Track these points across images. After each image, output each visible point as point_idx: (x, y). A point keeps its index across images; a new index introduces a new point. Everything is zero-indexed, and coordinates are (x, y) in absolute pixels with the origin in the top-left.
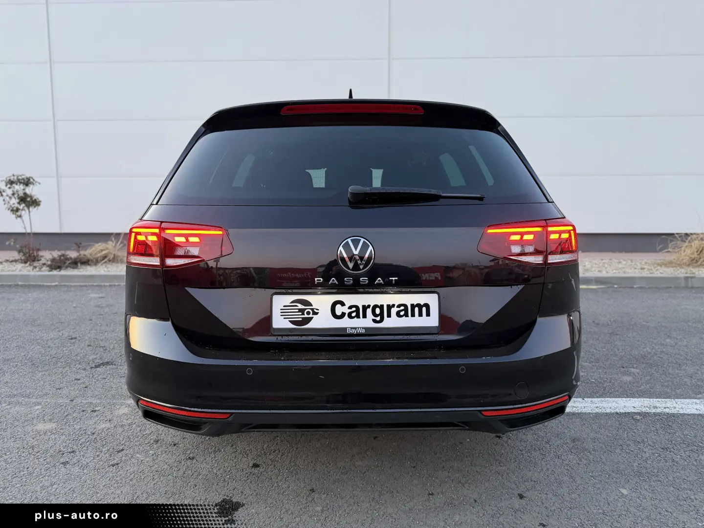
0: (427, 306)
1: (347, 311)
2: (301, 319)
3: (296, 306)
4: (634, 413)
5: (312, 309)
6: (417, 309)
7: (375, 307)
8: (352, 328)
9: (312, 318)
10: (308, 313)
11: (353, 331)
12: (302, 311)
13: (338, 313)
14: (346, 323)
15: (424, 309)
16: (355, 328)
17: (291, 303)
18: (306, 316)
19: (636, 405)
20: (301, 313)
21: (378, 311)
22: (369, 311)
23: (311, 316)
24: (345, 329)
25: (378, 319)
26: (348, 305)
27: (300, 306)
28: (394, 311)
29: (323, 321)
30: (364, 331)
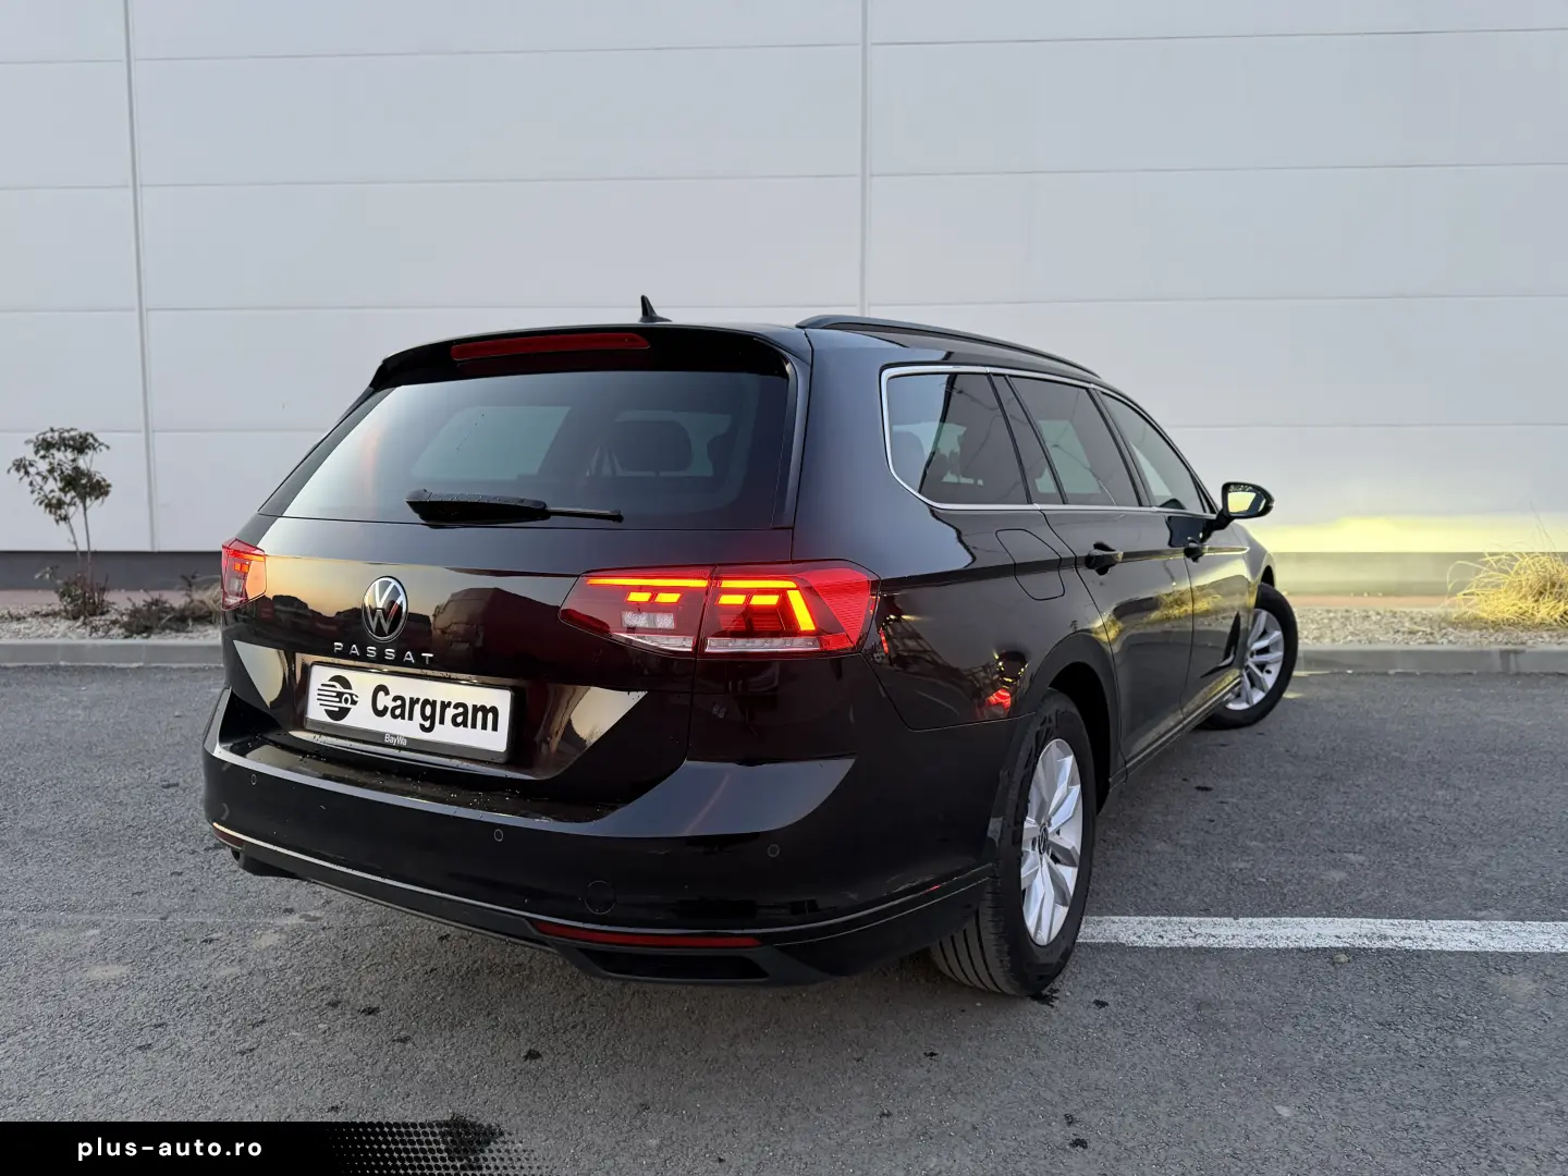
2: (337, 709)
4: (1337, 949)
14: (386, 725)
19: (1341, 932)
24: (382, 735)
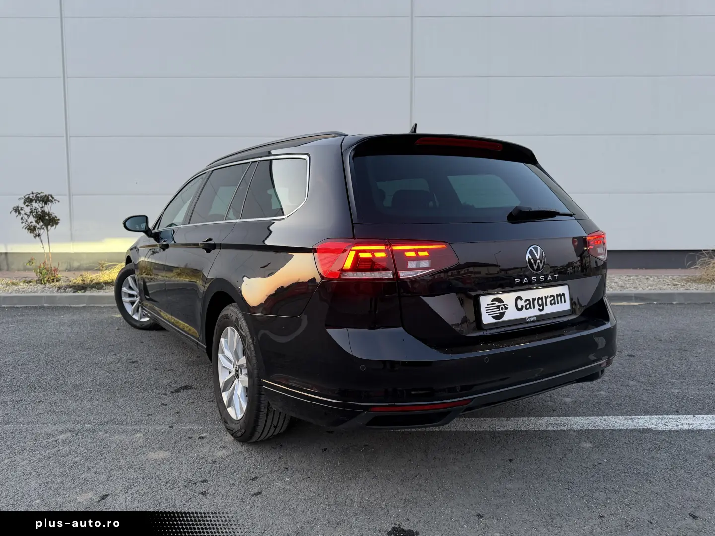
0: (563, 294)
1: (524, 304)
3: (494, 304)
5: (504, 305)
6: (559, 298)
7: (539, 298)
8: (529, 317)
9: (505, 312)
10: (502, 309)
11: (530, 319)
12: (498, 307)
13: (520, 307)
15: (562, 297)
16: (531, 317)
17: (491, 301)
18: (501, 311)
20: (498, 309)
21: (540, 301)
22: (536, 302)
23: (504, 311)
25: (541, 308)
26: (524, 299)
27: (497, 304)
28: (549, 300)
29: (511, 314)
30: (535, 318)
